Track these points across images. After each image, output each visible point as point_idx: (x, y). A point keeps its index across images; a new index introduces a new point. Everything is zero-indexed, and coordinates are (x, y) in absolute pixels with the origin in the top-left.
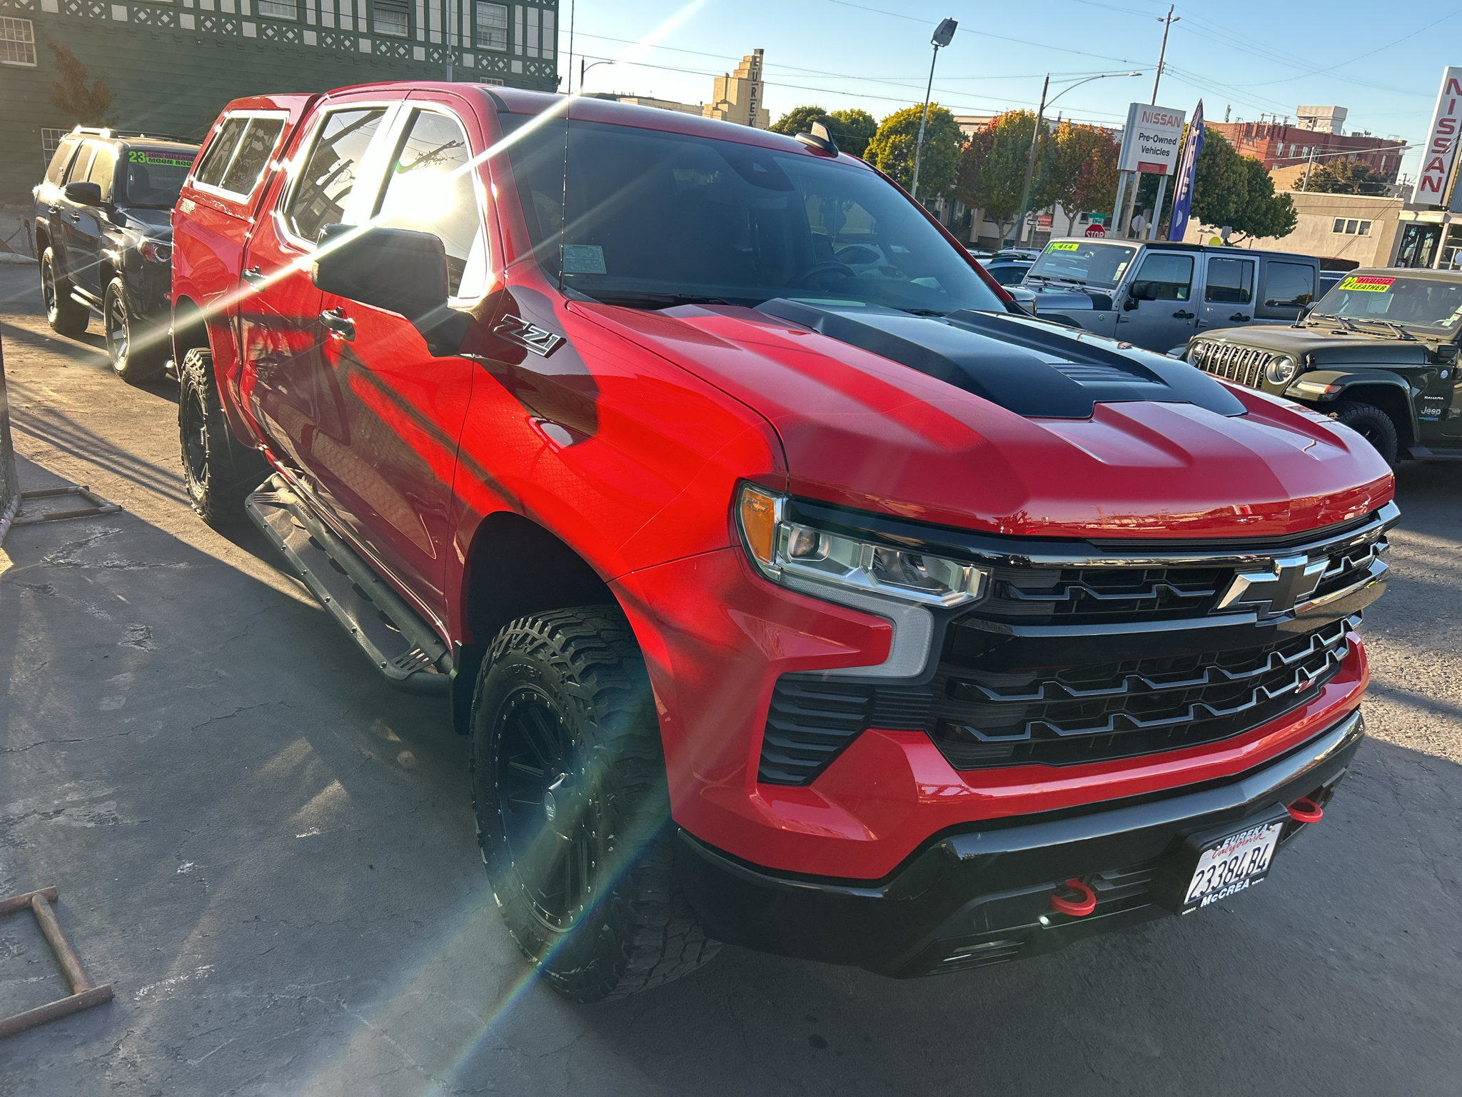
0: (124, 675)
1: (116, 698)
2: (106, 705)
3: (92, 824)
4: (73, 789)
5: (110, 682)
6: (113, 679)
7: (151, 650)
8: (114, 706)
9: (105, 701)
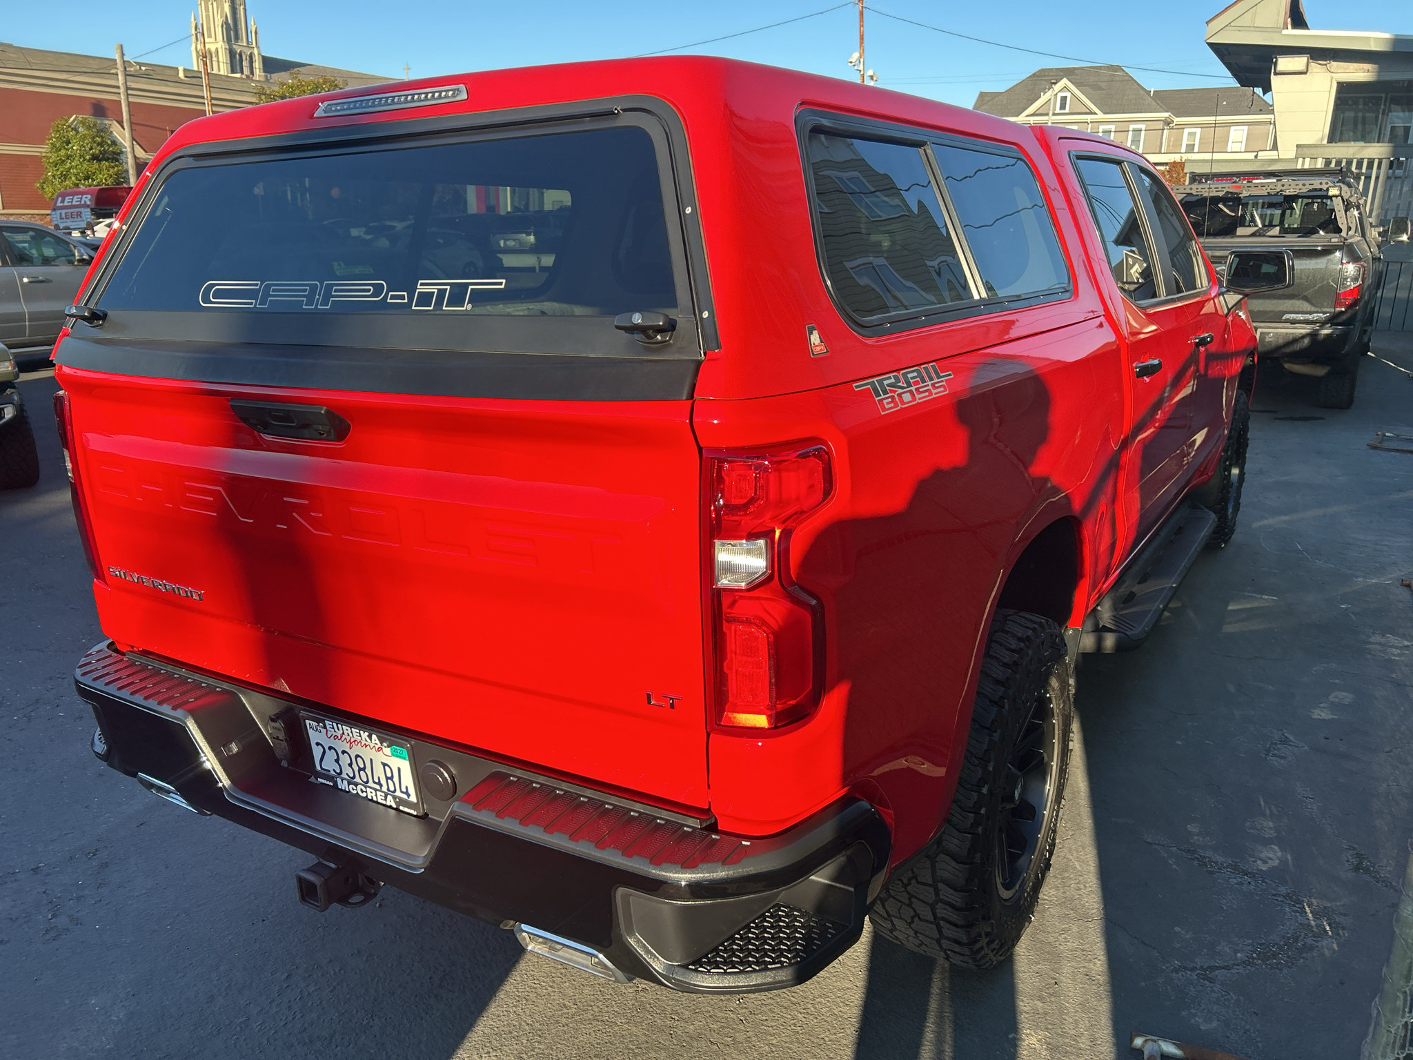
0: (1319, 717)
1: (1337, 700)
2: (1346, 697)
3: (1387, 635)
4: (1394, 655)
5: (1334, 715)
6: (1331, 716)
7: (1278, 730)
8: (1341, 695)
9: (1346, 701)
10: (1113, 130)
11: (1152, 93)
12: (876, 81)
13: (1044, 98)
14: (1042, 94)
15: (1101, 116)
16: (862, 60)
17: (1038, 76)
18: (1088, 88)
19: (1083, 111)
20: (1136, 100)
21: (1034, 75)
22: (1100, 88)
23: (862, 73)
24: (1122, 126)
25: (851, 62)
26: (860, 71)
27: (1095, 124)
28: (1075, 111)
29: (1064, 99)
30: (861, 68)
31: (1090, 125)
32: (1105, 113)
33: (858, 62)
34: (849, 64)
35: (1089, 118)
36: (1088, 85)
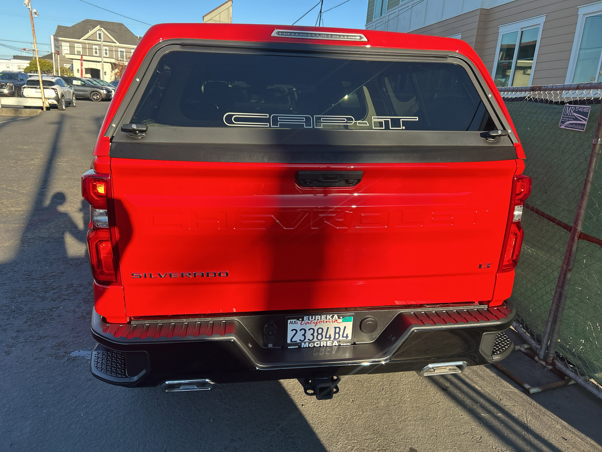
10: (124, 51)
11: (138, 37)
12: (38, 15)
13: (91, 33)
14: (89, 30)
15: (118, 44)
16: (30, 4)
17: (86, 22)
18: (110, 31)
19: (110, 41)
20: (132, 39)
21: (84, 21)
22: (116, 32)
23: (31, 10)
24: (128, 50)
25: (25, 4)
26: (30, 9)
27: (116, 48)
28: (106, 40)
29: (100, 34)
30: (30, 7)
31: (114, 48)
32: (120, 43)
33: (28, 4)
34: (24, 4)
35: (113, 44)
36: (110, 30)
